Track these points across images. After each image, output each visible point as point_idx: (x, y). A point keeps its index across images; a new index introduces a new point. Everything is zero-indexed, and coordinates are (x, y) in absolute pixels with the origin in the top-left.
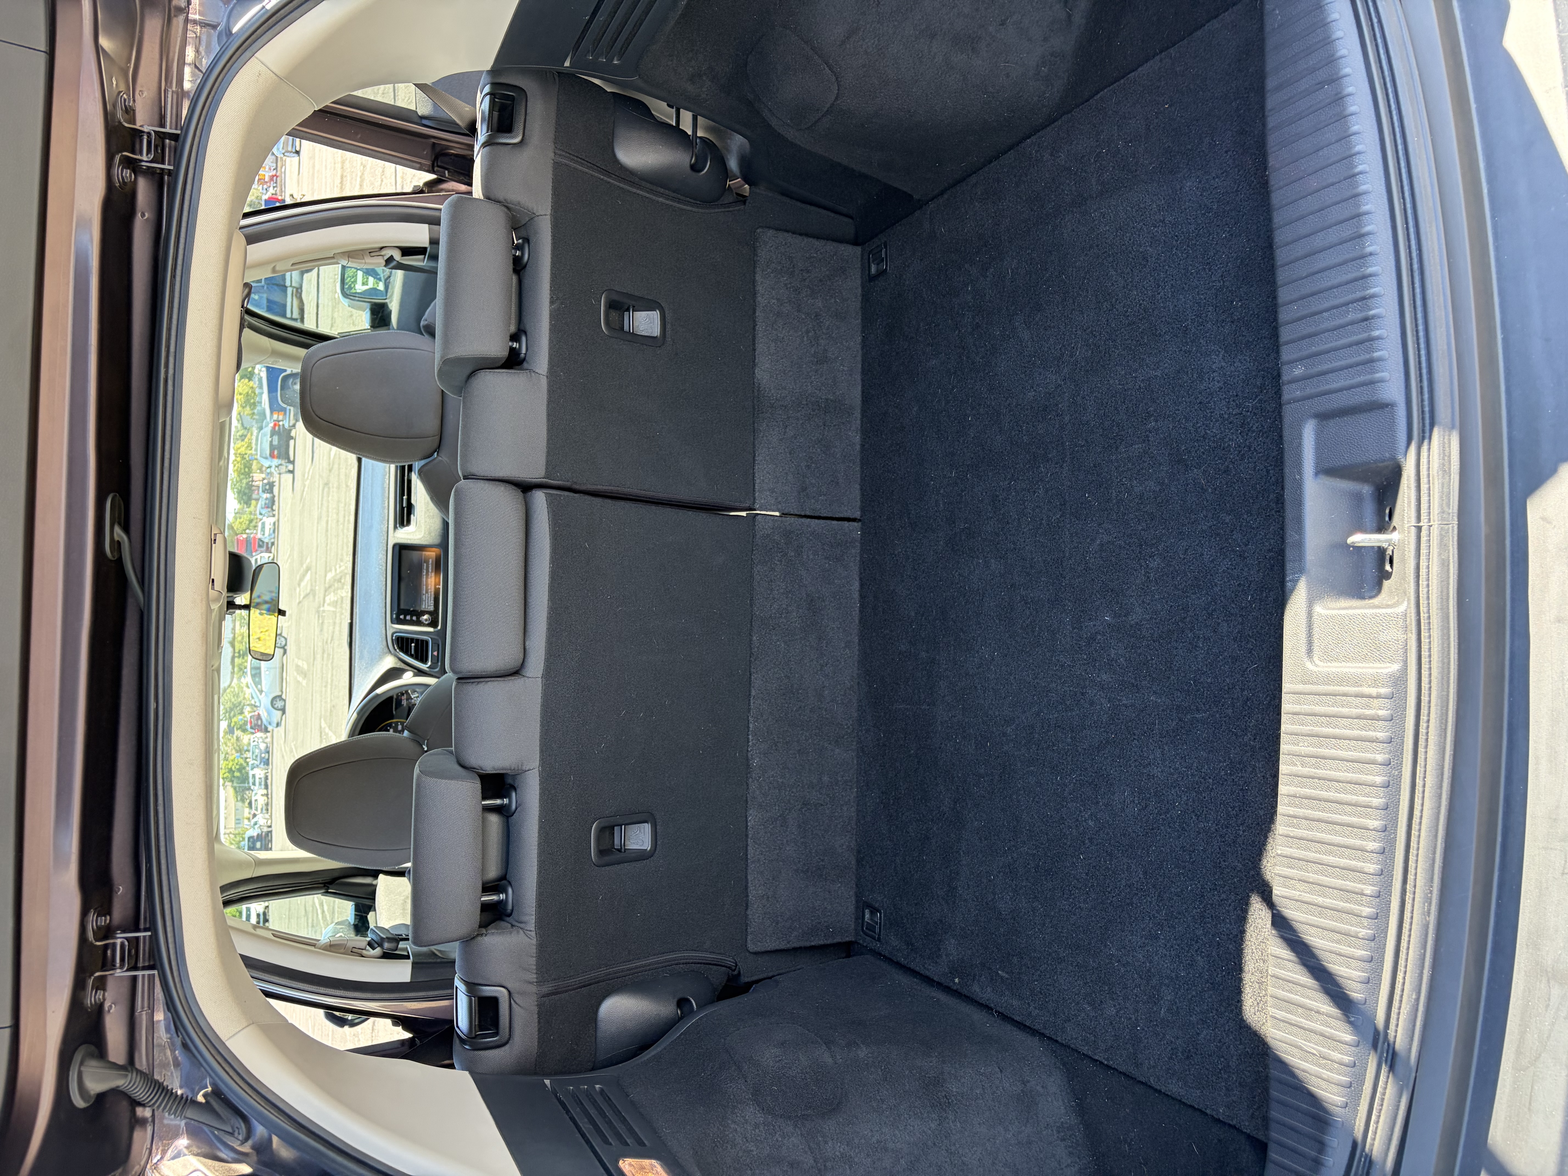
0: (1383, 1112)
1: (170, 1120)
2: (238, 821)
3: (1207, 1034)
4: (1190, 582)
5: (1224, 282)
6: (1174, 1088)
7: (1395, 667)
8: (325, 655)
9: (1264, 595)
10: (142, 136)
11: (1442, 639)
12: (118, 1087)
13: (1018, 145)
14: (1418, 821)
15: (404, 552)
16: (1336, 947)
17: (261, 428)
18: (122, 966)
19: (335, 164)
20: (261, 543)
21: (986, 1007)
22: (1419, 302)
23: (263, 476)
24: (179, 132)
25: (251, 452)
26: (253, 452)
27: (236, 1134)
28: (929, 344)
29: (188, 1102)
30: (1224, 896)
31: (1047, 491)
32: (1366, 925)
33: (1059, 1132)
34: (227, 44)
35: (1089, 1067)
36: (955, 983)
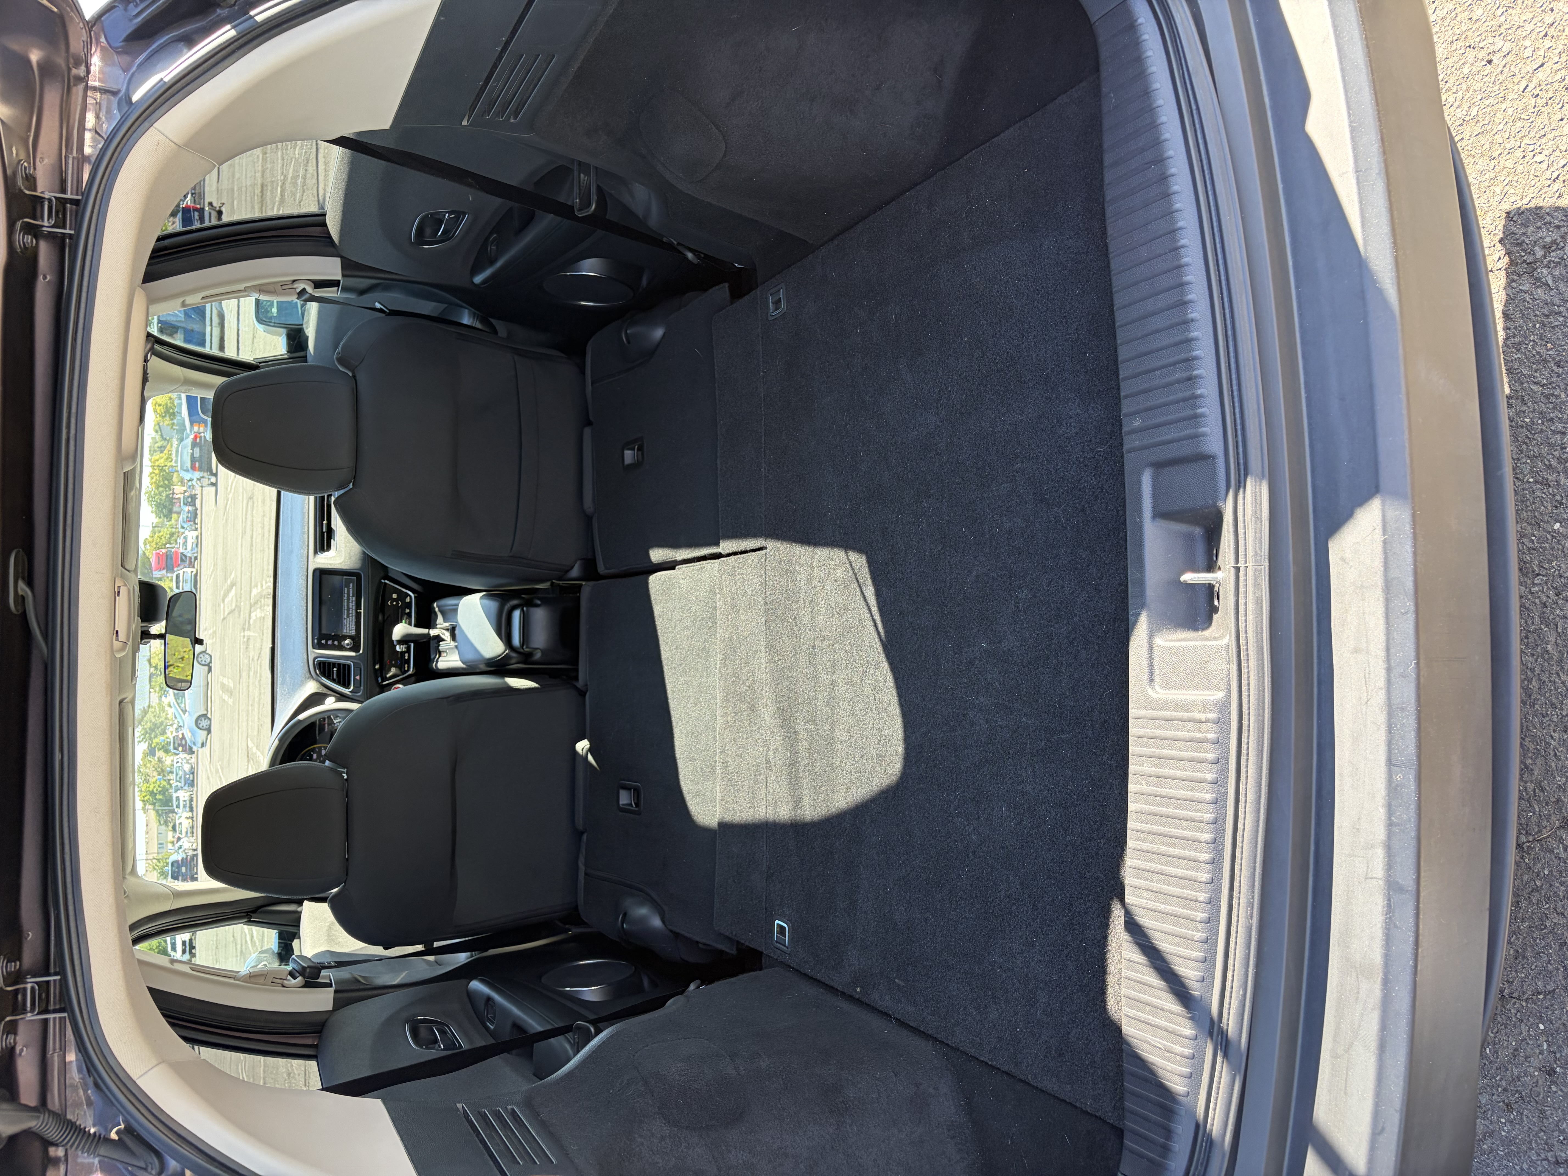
0: (1219, 1099)
1: (85, 1159)
2: (161, 846)
3: (1076, 1033)
4: (1053, 612)
5: (1078, 335)
6: (1049, 1084)
7: (1220, 695)
8: (252, 674)
9: (1117, 625)
10: (43, 202)
11: (1258, 669)
12: (30, 1128)
13: (899, 197)
14: (1241, 833)
15: (324, 577)
16: (1177, 950)
17: (182, 440)
18: (32, 1010)
19: (255, 173)
20: (184, 558)
21: (886, 1015)
22: (1233, 366)
23: (185, 488)
24: (79, 197)
25: (171, 464)
26: (173, 463)
27: (149, 1169)
28: (823, 382)
29: (100, 1140)
30: (1088, 904)
31: (929, 525)
32: (1200, 928)
33: (949, 1130)
34: (128, 113)
35: (976, 1068)
36: (857, 992)
